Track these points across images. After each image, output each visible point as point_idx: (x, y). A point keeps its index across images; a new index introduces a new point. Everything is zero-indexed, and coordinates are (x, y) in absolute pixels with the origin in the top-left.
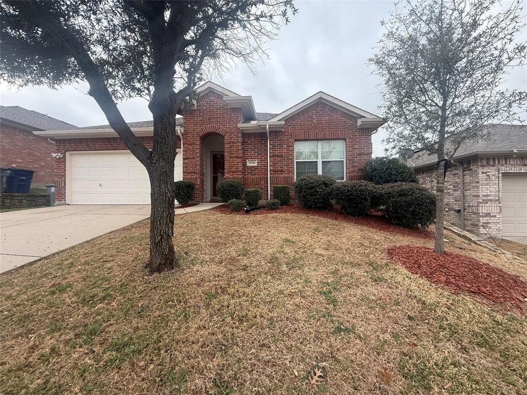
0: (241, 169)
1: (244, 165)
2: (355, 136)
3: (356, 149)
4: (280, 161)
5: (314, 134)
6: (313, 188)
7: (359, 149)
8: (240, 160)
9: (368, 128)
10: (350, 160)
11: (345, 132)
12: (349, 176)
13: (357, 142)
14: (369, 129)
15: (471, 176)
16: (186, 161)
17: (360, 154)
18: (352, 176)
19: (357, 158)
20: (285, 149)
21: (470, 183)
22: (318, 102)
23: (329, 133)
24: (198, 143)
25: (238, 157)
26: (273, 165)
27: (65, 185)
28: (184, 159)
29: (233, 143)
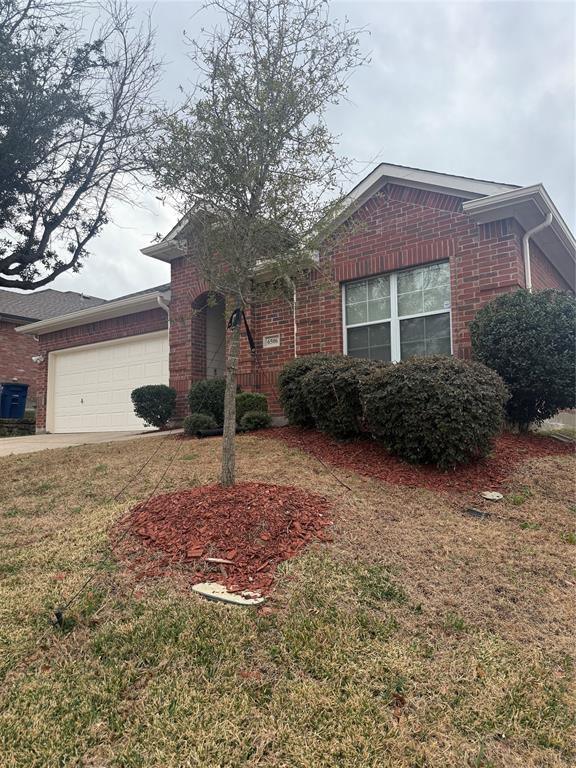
1: (258, 347)
2: (472, 246)
3: (476, 278)
4: (313, 332)
5: (378, 262)
7: (481, 276)
9: (504, 220)
10: (460, 309)
11: (445, 243)
12: (460, 348)
13: (476, 261)
14: (507, 222)
17: (484, 291)
18: (466, 349)
19: (477, 300)
20: (322, 304)
22: (385, 187)
23: (410, 252)
24: (190, 314)
27: (45, 404)
28: (171, 347)
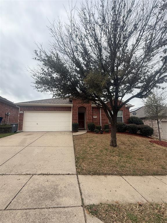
0: (92, 119)
1: (93, 117)
3: (126, 113)
6: (121, 126)
8: (91, 116)
10: (124, 117)
12: (124, 122)
13: (125, 111)
15: (154, 122)
16: (73, 116)
17: (127, 115)
21: (154, 124)
24: (78, 110)
25: (91, 115)
26: (102, 118)
27: (23, 124)
28: (72, 115)
29: (89, 110)
